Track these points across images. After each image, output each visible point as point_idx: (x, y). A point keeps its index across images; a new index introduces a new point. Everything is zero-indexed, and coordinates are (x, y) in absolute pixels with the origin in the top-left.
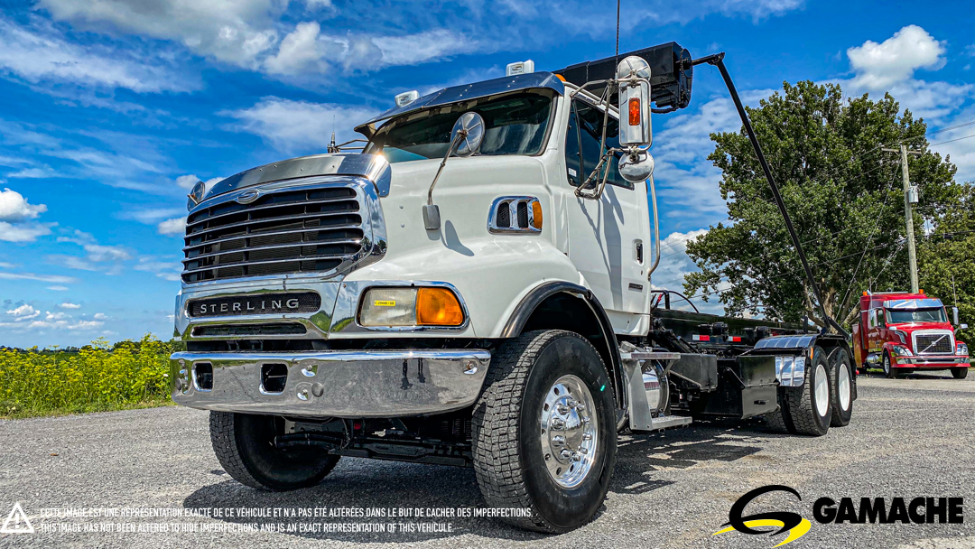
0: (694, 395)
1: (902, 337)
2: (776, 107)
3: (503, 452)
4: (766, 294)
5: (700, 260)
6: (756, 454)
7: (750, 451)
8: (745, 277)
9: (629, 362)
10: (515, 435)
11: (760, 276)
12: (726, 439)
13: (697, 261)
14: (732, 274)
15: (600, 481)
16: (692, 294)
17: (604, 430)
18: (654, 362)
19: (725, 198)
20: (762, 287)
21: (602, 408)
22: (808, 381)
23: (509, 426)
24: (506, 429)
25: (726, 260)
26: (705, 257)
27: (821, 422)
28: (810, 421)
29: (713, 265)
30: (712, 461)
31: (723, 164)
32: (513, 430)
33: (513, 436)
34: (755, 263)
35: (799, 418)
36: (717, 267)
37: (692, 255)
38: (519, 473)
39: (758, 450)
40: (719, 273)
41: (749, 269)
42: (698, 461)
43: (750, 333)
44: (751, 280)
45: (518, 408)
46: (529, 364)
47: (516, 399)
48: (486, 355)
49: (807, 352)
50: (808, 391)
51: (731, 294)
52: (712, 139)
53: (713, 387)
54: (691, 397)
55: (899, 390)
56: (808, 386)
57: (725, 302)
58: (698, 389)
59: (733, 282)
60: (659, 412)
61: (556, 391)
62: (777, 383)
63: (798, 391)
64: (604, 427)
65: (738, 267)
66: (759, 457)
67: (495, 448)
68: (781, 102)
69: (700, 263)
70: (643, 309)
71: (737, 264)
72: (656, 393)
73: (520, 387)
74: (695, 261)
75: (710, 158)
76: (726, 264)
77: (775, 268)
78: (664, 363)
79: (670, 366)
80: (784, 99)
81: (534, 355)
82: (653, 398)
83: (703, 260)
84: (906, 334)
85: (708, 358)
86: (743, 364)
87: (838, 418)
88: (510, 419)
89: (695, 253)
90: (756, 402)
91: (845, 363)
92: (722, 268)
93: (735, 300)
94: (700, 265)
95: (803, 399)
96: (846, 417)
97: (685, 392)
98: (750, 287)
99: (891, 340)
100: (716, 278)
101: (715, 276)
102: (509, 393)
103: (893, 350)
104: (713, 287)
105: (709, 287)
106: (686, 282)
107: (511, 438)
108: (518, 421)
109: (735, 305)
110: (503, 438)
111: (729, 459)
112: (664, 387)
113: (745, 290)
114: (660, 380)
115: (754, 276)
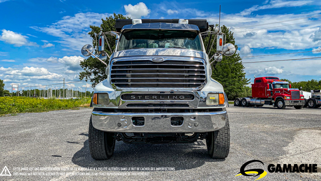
2: (111, 21)
5: (84, 68)
8: (99, 74)
14: (95, 73)
16: (82, 79)
19: (94, 48)
25: (93, 68)
26: (86, 67)
29: (89, 70)
31: (93, 36)
37: (82, 66)
41: (100, 72)
44: (101, 75)
51: (94, 79)
52: (90, 28)
57: (92, 82)
59: (95, 75)
65: (97, 71)
68: (112, 19)
71: (96, 70)
74: (83, 68)
75: (89, 34)
76: (93, 70)
80: (114, 19)
83: (86, 68)
89: (83, 65)
93: (95, 81)
94: (85, 69)
98: (100, 78)
100: (90, 74)
101: (90, 73)
104: (89, 77)
105: (88, 77)
106: (80, 75)
109: (95, 83)
113: (99, 78)
115: (102, 74)
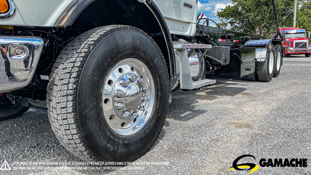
0: (218, 67)
1: (290, 43)
3: (64, 121)
4: (242, 30)
6: (244, 92)
7: (241, 90)
8: (236, 24)
9: (180, 50)
10: (71, 108)
11: (241, 24)
12: (229, 84)
13: (220, 18)
14: (232, 23)
15: (155, 126)
17: (159, 94)
18: (197, 50)
20: (241, 28)
21: (158, 80)
22: (267, 59)
23: (68, 101)
24: (65, 103)
25: (230, 18)
27: (270, 76)
28: (266, 76)
29: (225, 20)
30: (224, 96)
32: (70, 104)
33: (70, 110)
34: (239, 19)
35: (261, 75)
36: (227, 20)
38: (77, 137)
39: (245, 89)
40: (227, 23)
41: (237, 21)
42: (218, 96)
43: (242, 39)
45: (75, 86)
46: (86, 50)
47: (73, 79)
48: (38, 42)
49: (268, 46)
50: (266, 63)
53: (227, 63)
54: (216, 68)
55: (290, 61)
56: (267, 61)
58: (220, 64)
59: (232, 26)
60: (198, 77)
61: (120, 70)
62: (255, 60)
63: (263, 63)
64: (160, 91)
65: (234, 21)
66: (246, 94)
67: (59, 117)
69: (221, 19)
70: (193, 20)
72: (197, 67)
73: (77, 69)
74: (219, 19)
76: (230, 20)
77: (246, 21)
78: (203, 50)
79: (205, 52)
81: (93, 42)
82: (195, 71)
83: (222, 18)
84: (291, 42)
85: (226, 48)
86: (242, 51)
87: (276, 74)
88: (68, 95)
89: (220, 16)
90: (246, 69)
91: (280, 51)
92: (228, 21)
95: (264, 67)
96: (278, 73)
97: (213, 65)
99: (286, 44)
100: (226, 25)
102: (69, 75)
103: (286, 48)
107: (69, 111)
108: (74, 97)
110: (64, 111)
111: (232, 94)
112: (202, 64)
113: (235, 29)
114: (200, 60)
115: (238, 24)
